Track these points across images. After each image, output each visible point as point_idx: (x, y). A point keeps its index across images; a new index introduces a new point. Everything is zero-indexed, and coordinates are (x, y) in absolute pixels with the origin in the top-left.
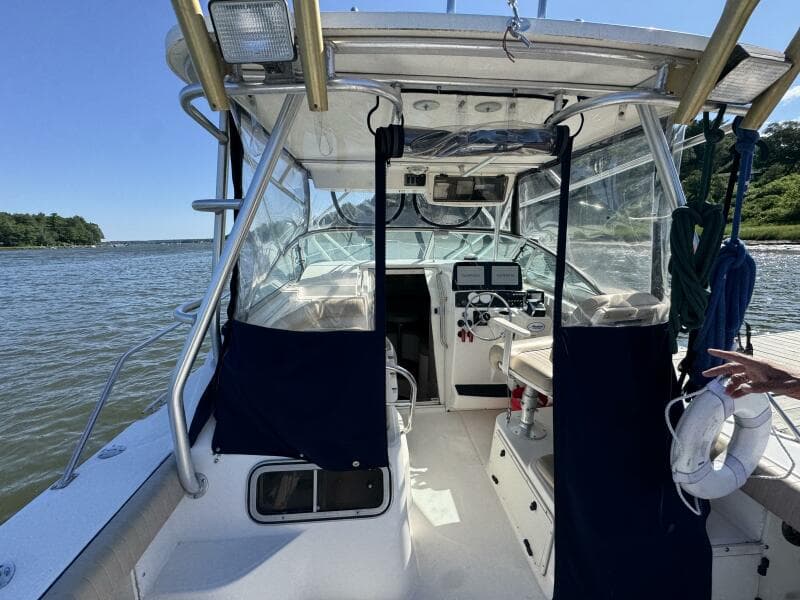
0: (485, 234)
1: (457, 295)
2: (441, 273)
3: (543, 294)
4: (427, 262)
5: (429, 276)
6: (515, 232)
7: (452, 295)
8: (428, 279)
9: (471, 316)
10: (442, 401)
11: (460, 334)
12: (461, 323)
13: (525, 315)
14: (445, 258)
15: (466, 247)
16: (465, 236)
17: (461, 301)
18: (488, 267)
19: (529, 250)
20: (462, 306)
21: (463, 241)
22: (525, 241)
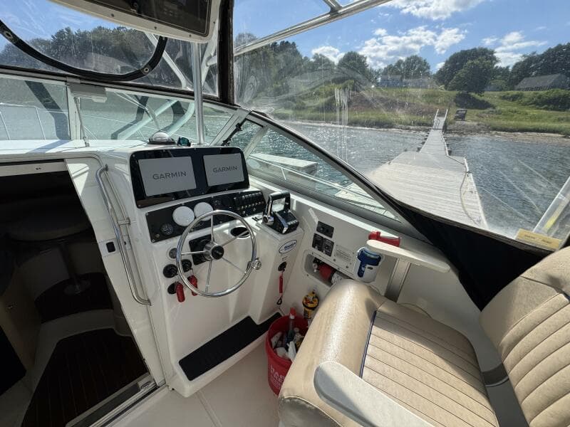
0: (175, 100)
1: (150, 217)
2: (106, 169)
3: (288, 199)
4: (75, 145)
5: (80, 177)
6: (225, 99)
7: (139, 218)
8: (80, 184)
9: (186, 253)
10: (158, 381)
11: (172, 289)
12: (169, 271)
13: (271, 232)
14: (114, 137)
15: (147, 120)
16: (144, 101)
17: (162, 227)
18: (198, 155)
19: (250, 129)
20: (165, 237)
21: (141, 111)
22: (245, 115)
